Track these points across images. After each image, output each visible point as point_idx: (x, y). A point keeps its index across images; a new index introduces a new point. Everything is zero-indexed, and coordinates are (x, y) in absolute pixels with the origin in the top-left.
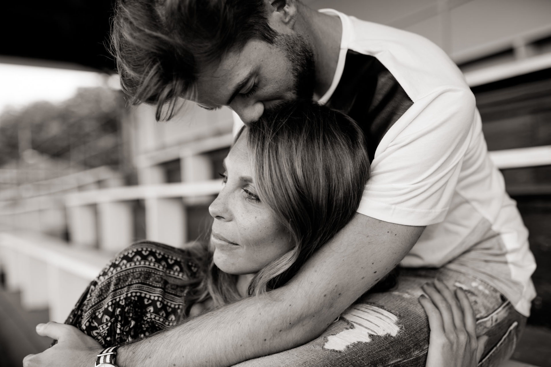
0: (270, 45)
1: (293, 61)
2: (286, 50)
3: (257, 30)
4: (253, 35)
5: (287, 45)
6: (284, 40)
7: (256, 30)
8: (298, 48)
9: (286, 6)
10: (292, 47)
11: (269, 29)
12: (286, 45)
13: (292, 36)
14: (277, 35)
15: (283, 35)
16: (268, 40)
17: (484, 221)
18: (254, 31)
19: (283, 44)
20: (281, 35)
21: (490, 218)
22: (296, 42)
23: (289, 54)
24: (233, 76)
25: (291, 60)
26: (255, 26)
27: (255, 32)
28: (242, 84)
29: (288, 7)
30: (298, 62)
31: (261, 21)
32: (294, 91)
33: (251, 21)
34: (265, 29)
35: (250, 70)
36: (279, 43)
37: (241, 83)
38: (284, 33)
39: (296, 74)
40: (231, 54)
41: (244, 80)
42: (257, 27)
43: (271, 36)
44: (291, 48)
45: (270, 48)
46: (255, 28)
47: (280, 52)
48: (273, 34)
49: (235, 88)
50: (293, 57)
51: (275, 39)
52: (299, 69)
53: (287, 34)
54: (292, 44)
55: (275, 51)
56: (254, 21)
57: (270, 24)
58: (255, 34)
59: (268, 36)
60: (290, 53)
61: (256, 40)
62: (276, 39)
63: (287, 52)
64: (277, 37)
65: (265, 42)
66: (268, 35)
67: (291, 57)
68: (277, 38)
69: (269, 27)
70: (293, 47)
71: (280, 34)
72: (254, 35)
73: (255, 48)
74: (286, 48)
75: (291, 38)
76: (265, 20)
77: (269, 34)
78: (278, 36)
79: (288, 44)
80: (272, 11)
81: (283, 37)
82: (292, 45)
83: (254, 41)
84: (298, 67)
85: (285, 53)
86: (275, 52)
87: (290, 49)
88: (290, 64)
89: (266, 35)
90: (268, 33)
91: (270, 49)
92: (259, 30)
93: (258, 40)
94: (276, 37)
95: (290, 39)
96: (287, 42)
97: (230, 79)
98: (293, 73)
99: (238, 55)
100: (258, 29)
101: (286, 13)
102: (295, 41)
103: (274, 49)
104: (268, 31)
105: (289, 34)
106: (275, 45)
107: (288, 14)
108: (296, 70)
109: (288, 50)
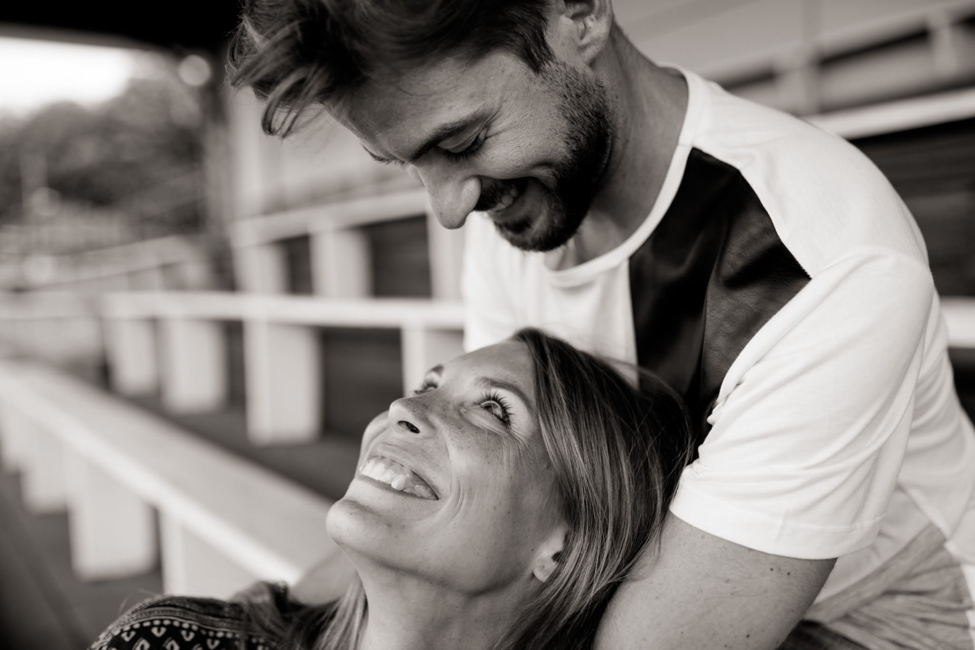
0: (532, 73)
1: (572, 120)
2: (561, 97)
3: (520, 35)
4: (507, 42)
5: (567, 86)
6: (563, 74)
7: (517, 34)
8: (589, 104)
10: (578, 96)
11: (541, 42)
12: (565, 87)
13: (584, 75)
14: (552, 60)
15: (564, 65)
16: (531, 63)
17: (931, 529)
18: (511, 35)
19: (558, 82)
20: (559, 62)
21: (943, 524)
22: (588, 89)
23: (567, 105)
24: (440, 107)
25: (567, 117)
26: (519, 25)
27: (514, 39)
28: (451, 128)
29: (595, 19)
30: (582, 127)
31: (533, 21)
33: (515, 13)
34: (535, 37)
35: (475, 109)
36: (551, 76)
37: (449, 126)
38: (567, 63)
40: (450, 61)
41: (457, 123)
42: (522, 29)
43: (540, 57)
44: (574, 96)
45: (530, 79)
46: (517, 30)
47: (548, 95)
48: (544, 55)
49: (434, 131)
50: (574, 115)
51: (544, 64)
52: (582, 140)
53: (574, 68)
54: (579, 89)
55: (537, 90)
56: (520, 16)
57: (546, 33)
58: (512, 41)
59: (535, 55)
60: (569, 104)
61: (510, 54)
62: (547, 65)
63: (562, 99)
64: (550, 62)
65: (524, 63)
66: (536, 52)
67: (570, 112)
68: (549, 65)
69: (543, 37)
70: (580, 96)
71: (558, 60)
72: (510, 43)
73: (503, 71)
74: (562, 91)
75: (581, 78)
76: (541, 20)
77: (538, 50)
78: (553, 62)
79: (569, 85)
80: (561, 13)
81: (562, 68)
82: (578, 91)
83: (505, 55)
85: (558, 101)
86: (535, 90)
87: (572, 98)
88: (564, 124)
89: (532, 50)
90: (537, 48)
91: (528, 81)
92: (522, 36)
93: (514, 56)
94: (547, 62)
95: (577, 80)
96: (568, 82)
97: (432, 109)
98: (568, 143)
99: (464, 69)
100: (521, 33)
101: (584, 31)
102: (587, 87)
103: (537, 85)
104: (539, 44)
105: (580, 72)
106: (541, 76)
107: (589, 33)
109: (565, 96)
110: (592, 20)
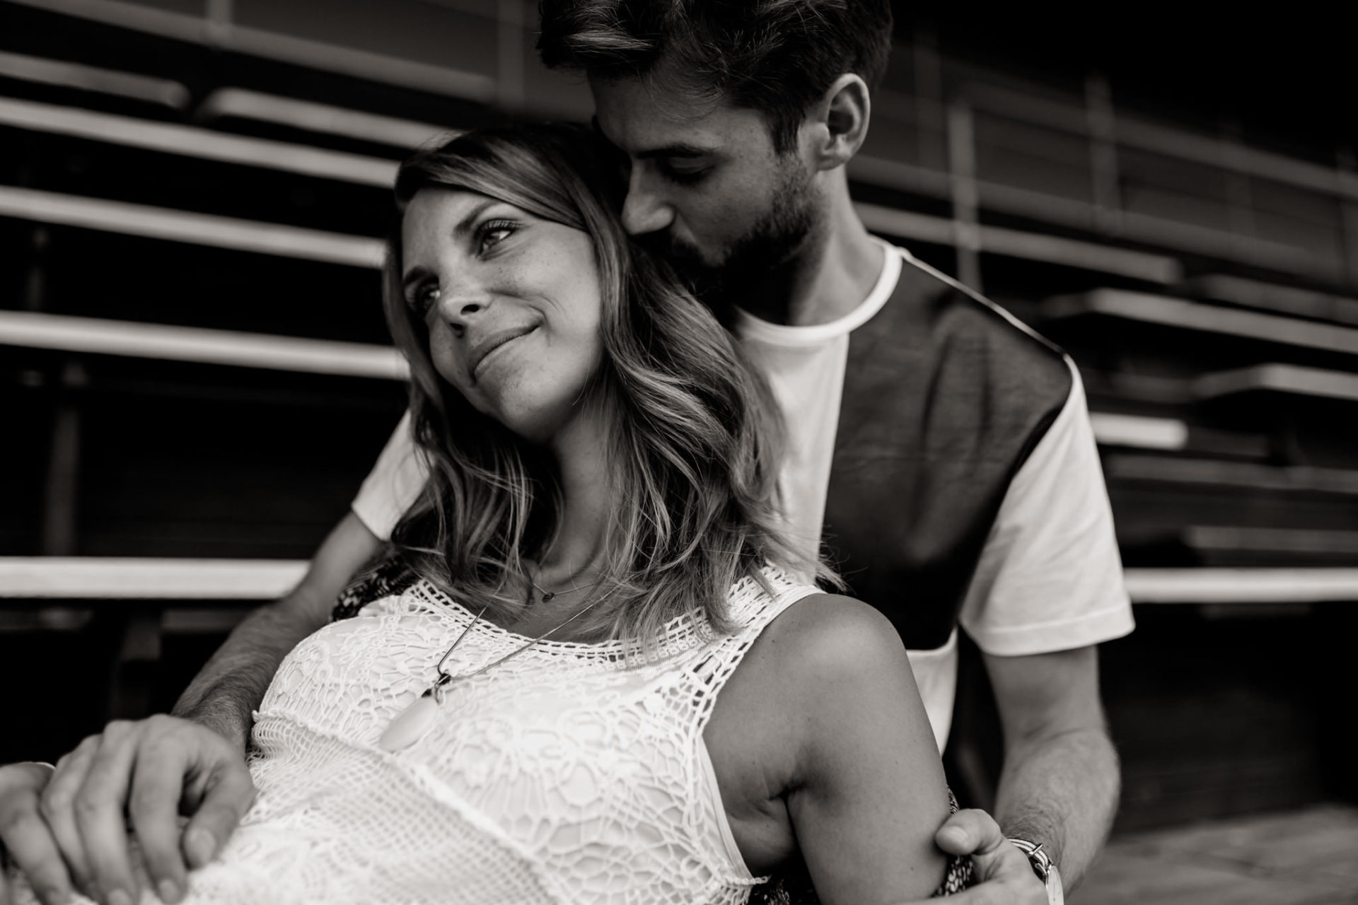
0: (773, 152)
5: (792, 180)
6: (795, 169)
7: (778, 112)
9: (845, 136)
10: (795, 192)
11: (793, 134)
13: (810, 178)
14: (793, 152)
15: (800, 162)
16: (778, 142)
19: (788, 173)
20: (799, 158)
22: (806, 191)
23: (782, 194)
27: (774, 112)
30: (781, 218)
31: (795, 111)
32: (729, 251)
34: (790, 125)
35: (715, 147)
36: (786, 165)
37: (687, 148)
38: (803, 162)
39: (760, 230)
41: (695, 149)
42: (783, 109)
43: (786, 143)
44: (792, 190)
45: (770, 155)
46: (779, 108)
47: (774, 178)
48: (791, 145)
49: (672, 144)
50: (782, 205)
51: (786, 152)
53: (807, 169)
55: (770, 168)
56: (788, 100)
57: (801, 129)
59: (784, 139)
61: (764, 123)
62: (787, 154)
63: (782, 187)
64: (791, 154)
65: (771, 139)
67: (780, 201)
68: (789, 155)
69: (796, 130)
70: (797, 193)
71: (797, 156)
72: (769, 114)
74: (787, 181)
75: (807, 179)
76: (802, 116)
77: (788, 137)
78: (794, 155)
79: (794, 180)
80: (821, 120)
81: (797, 164)
82: (798, 188)
83: (760, 121)
84: (773, 227)
85: (778, 186)
88: (767, 207)
89: (782, 135)
90: (787, 135)
91: (767, 155)
92: (781, 116)
93: (767, 128)
94: (789, 152)
95: (802, 180)
96: (795, 177)
98: (757, 224)
100: (781, 113)
101: (832, 144)
102: (807, 189)
103: (772, 164)
104: (790, 134)
105: (809, 174)
106: (778, 159)
107: (835, 148)
108: (768, 226)
109: (786, 187)
110: (843, 139)
